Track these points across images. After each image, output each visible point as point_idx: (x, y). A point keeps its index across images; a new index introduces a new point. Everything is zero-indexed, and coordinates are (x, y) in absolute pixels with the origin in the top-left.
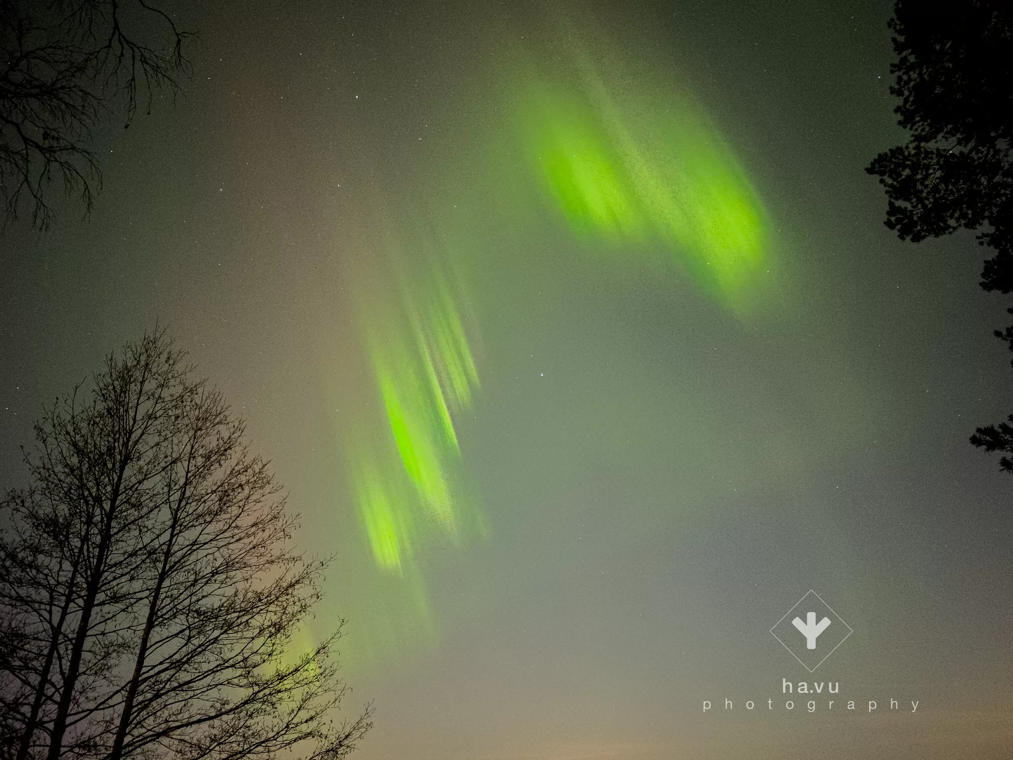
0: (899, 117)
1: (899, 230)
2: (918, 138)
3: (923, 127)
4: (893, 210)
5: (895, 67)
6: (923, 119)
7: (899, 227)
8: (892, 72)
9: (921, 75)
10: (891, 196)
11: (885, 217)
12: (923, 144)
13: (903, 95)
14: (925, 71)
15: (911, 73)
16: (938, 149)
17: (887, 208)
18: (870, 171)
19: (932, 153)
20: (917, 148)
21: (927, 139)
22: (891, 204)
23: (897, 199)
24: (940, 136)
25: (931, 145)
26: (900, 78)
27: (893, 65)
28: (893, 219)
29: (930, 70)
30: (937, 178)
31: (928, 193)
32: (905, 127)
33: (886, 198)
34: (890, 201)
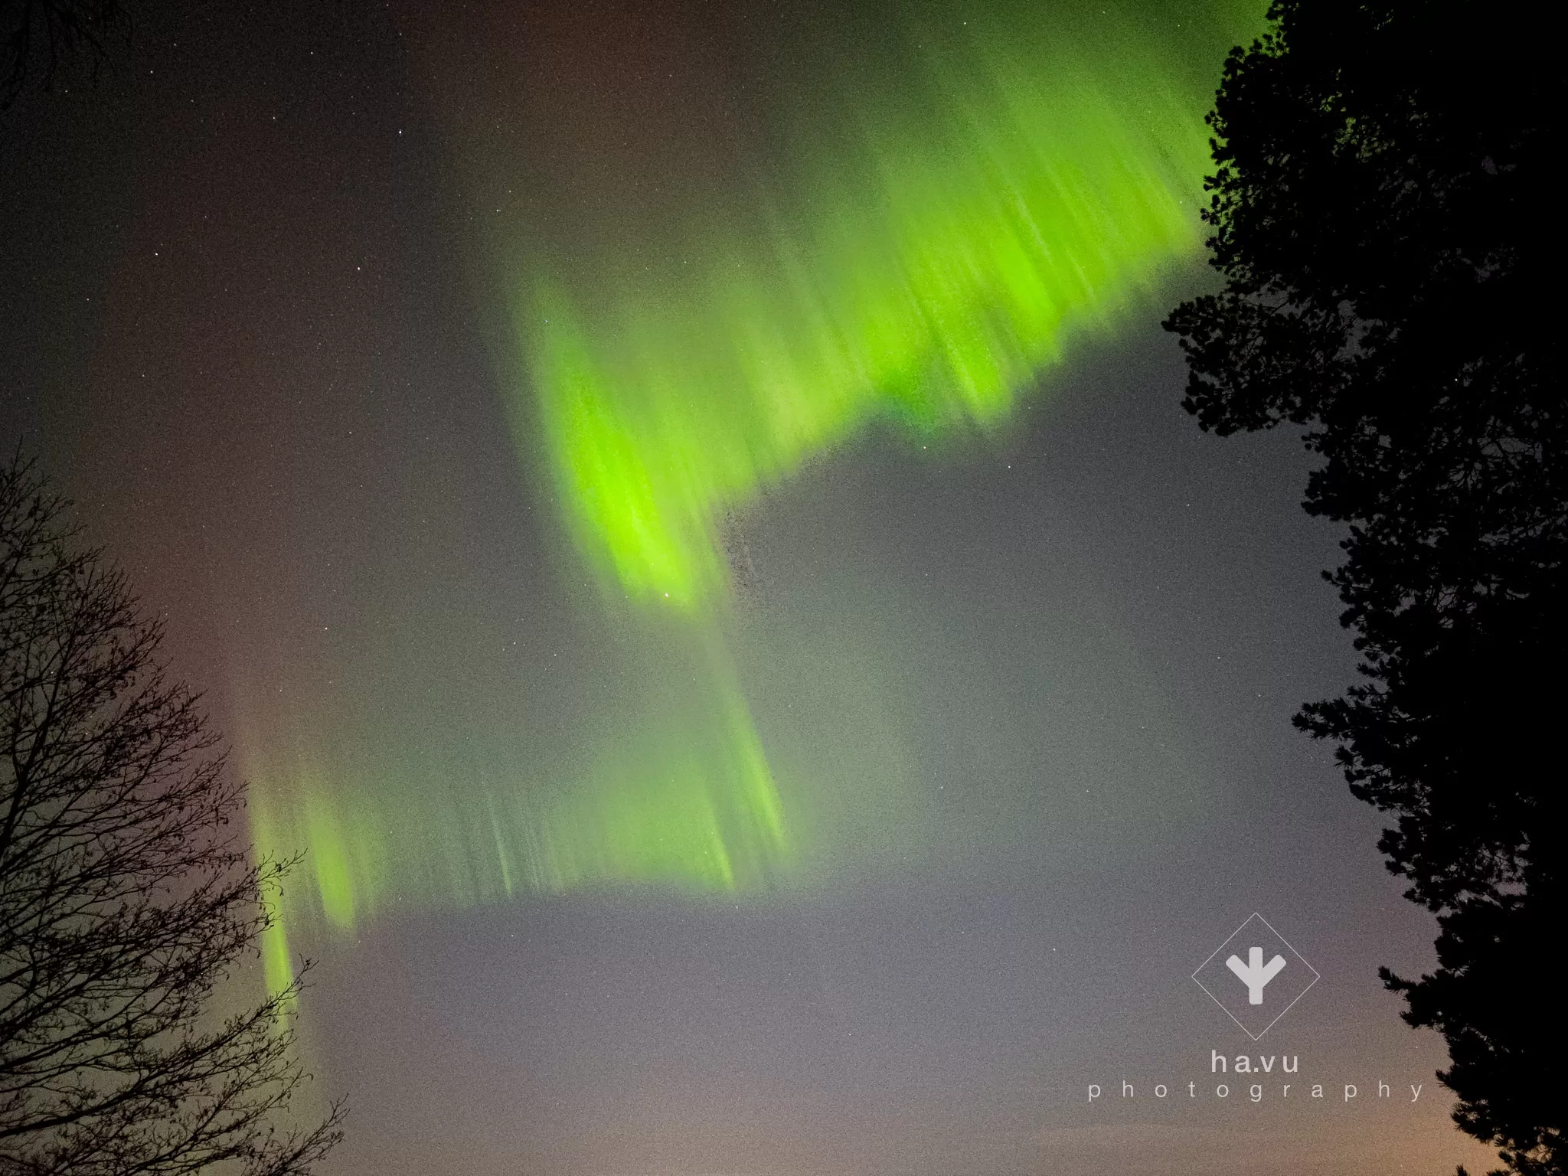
0: (1212, 254)
1: (1200, 416)
2: (1236, 287)
3: (1242, 272)
4: (1195, 386)
5: (1212, 182)
6: (1244, 261)
7: (1201, 411)
8: (1207, 188)
9: (1244, 197)
10: (1192, 366)
11: (1183, 396)
12: (1242, 296)
13: (1218, 223)
14: (1250, 193)
15: (1232, 194)
16: (1260, 306)
17: (1187, 382)
18: (1168, 326)
19: (1252, 310)
20: (1234, 300)
21: (1247, 290)
22: (1193, 378)
23: (1202, 371)
24: (1264, 289)
25: (1251, 299)
26: (1216, 199)
27: (1208, 179)
28: (1194, 399)
29: (1257, 192)
30: (1257, 347)
31: (1243, 368)
32: (1219, 269)
34: (1192, 372)
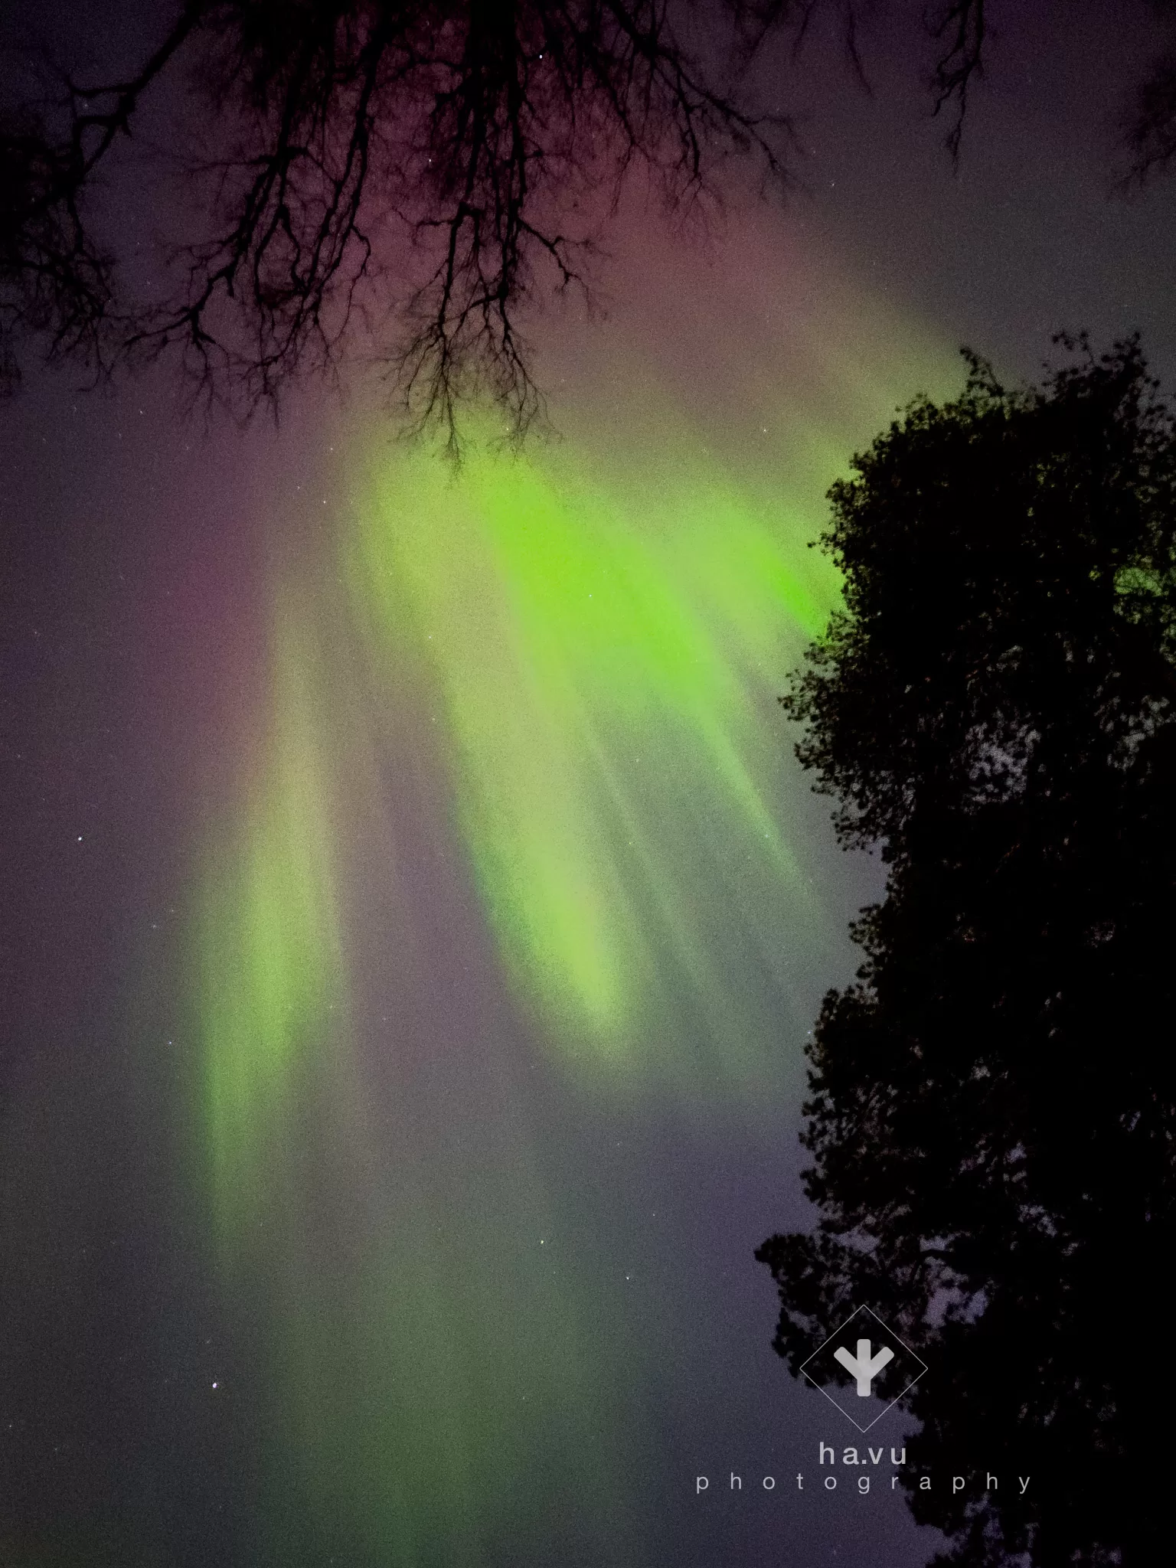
0: (805, 1184)
1: (790, 1359)
2: (827, 1226)
4: (785, 1326)
5: (809, 1109)
6: (836, 1200)
7: (791, 1354)
8: (805, 1114)
9: (839, 1129)
10: (784, 1302)
11: (772, 1334)
12: (832, 1236)
13: (814, 1149)
14: (844, 1125)
15: (827, 1122)
16: (851, 1249)
17: (777, 1320)
18: (760, 1255)
19: (843, 1249)
20: (826, 1240)
21: (840, 1230)
22: (784, 1316)
23: (793, 1308)
24: (856, 1229)
25: (843, 1240)
26: (813, 1126)
27: (806, 1105)
28: (784, 1340)
29: (851, 1126)
30: (847, 1293)
31: (835, 1311)
32: (812, 1200)
33: (777, 1302)
34: (783, 1309)
